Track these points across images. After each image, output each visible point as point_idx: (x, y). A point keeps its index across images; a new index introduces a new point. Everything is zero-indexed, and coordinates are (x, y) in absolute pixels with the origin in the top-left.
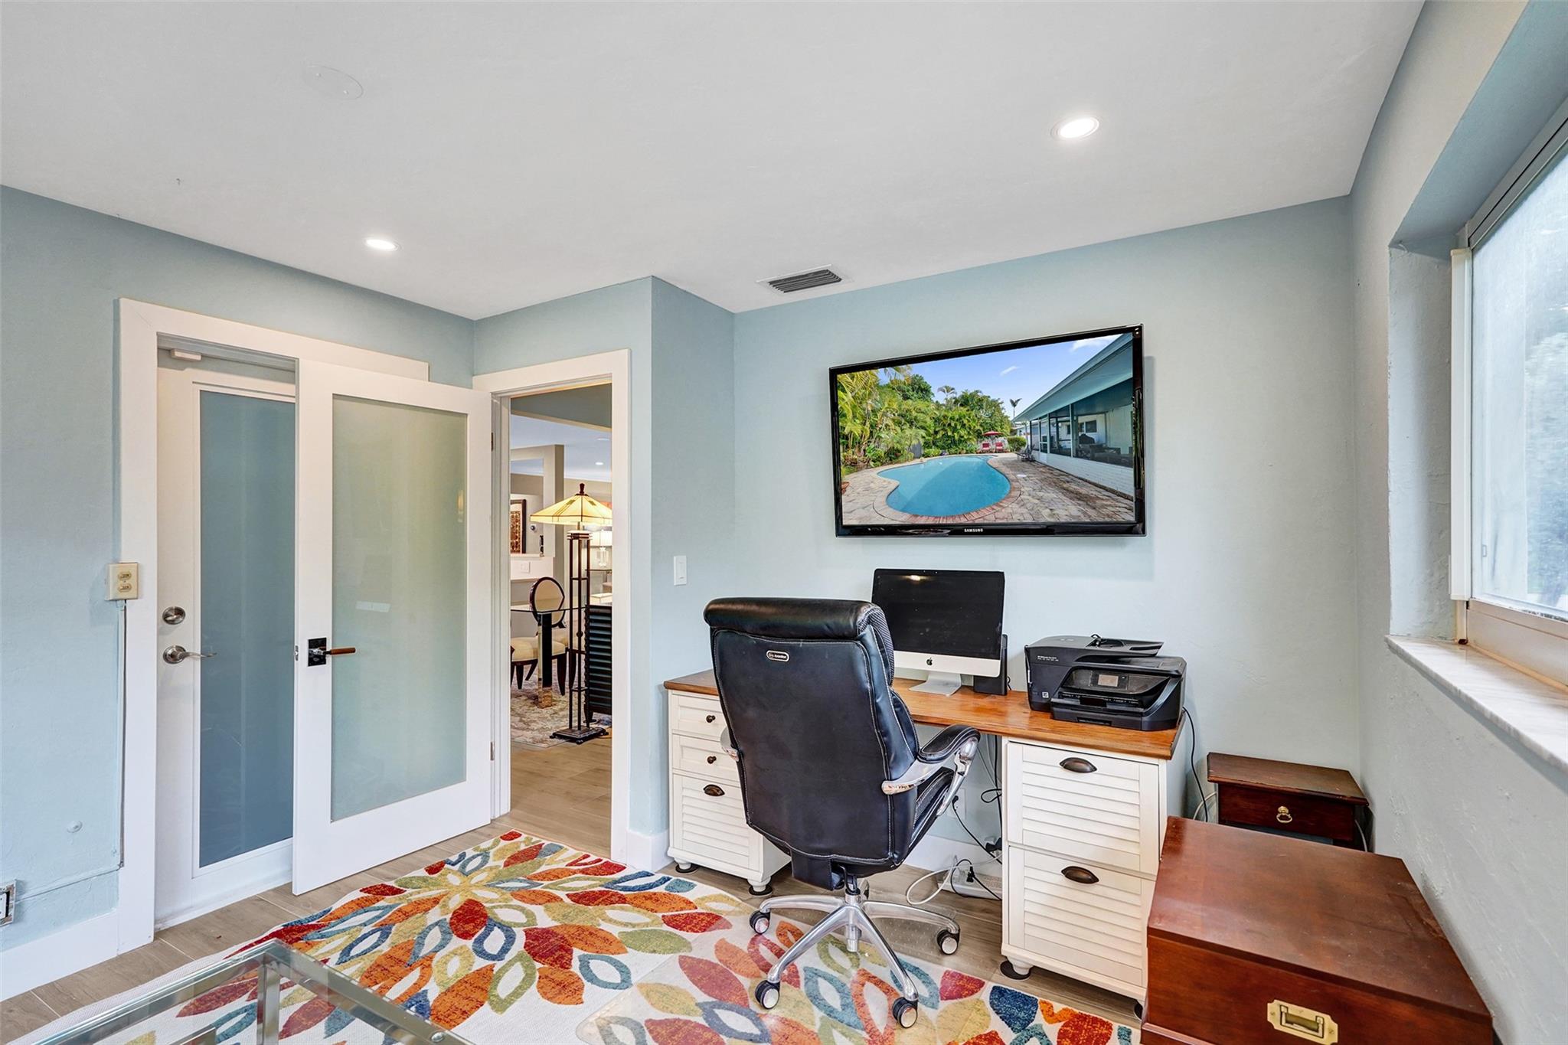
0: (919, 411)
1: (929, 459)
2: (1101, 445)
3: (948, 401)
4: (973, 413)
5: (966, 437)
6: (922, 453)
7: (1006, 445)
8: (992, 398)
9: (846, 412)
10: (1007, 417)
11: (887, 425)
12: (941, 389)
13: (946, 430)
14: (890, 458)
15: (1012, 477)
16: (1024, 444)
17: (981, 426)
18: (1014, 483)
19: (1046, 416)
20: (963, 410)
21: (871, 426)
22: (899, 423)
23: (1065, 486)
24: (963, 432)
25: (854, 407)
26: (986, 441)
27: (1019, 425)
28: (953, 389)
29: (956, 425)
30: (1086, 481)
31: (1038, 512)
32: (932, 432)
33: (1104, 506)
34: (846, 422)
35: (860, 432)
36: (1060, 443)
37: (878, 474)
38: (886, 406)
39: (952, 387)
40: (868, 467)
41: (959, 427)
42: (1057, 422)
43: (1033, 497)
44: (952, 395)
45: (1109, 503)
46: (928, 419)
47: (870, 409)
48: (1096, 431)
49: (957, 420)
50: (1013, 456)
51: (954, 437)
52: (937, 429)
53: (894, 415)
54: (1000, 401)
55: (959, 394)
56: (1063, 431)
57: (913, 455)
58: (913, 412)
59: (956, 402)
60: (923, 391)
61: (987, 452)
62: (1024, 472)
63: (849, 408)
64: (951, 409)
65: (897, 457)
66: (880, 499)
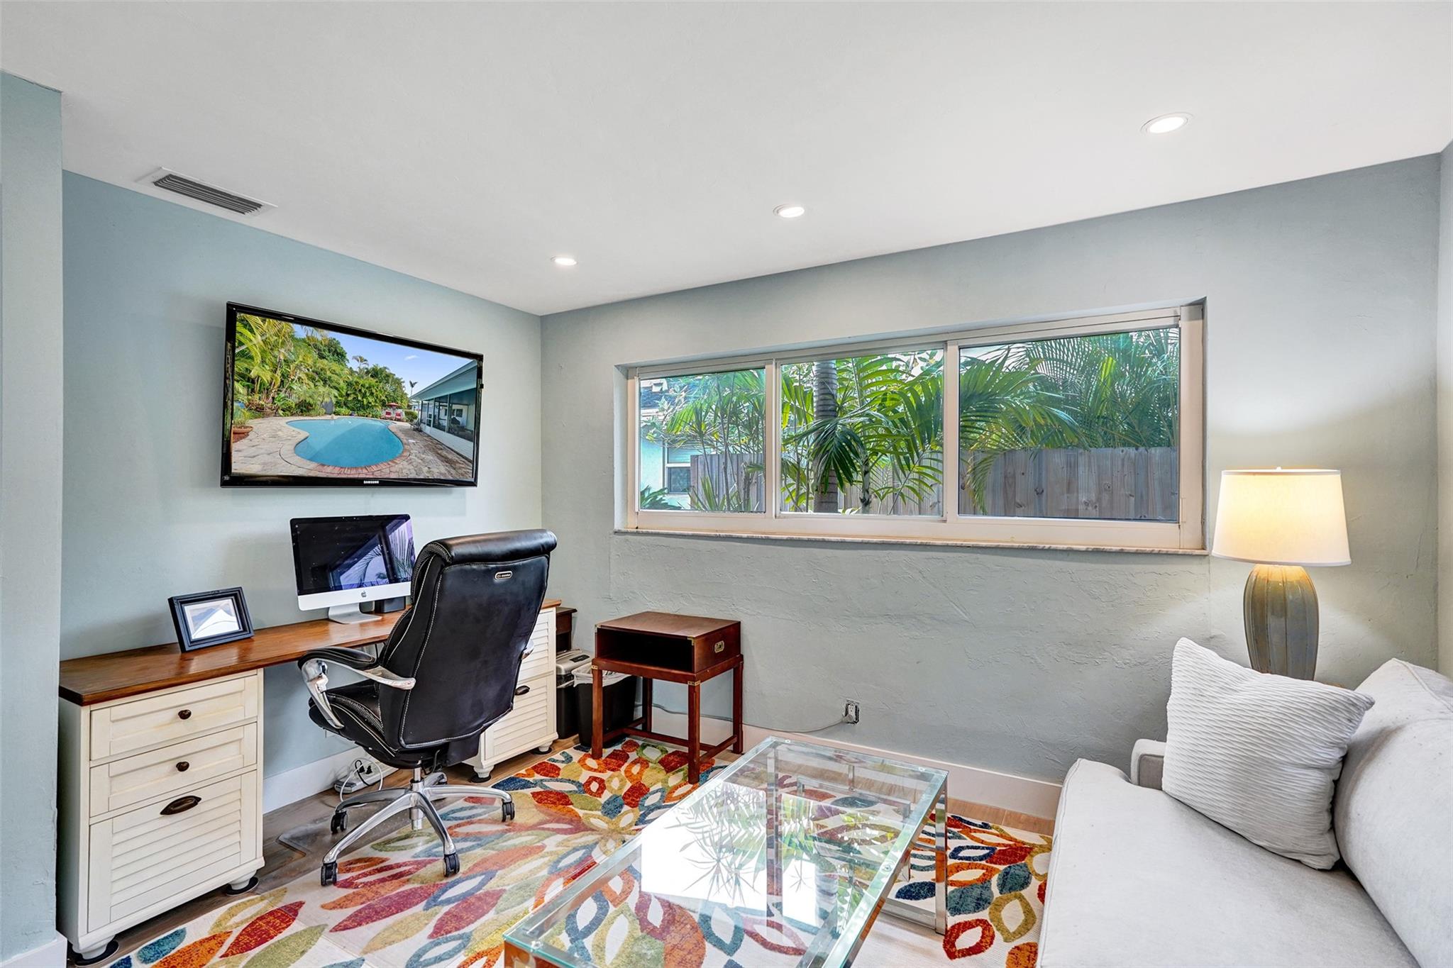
0: (333, 372)
1: (339, 416)
2: (463, 427)
3: (361, 370)
4: (381, 385)
5: (373, 404)
6: (334, 410)
7: (404, 416)
8: (396, 376)
9: (253, 354)
10: (406, 394)
11: (299, 378)
12: (355, 358)
13: (357, 395)
14: (302, 410)
15: (405, 441)
16: (416, 417)
17: (386, 397)
18: (406, 446)
19: (432, 399)
20: (373, 381)
21: (283, 375)
22: (313, 379)
23: (439, 452)
24: (371, 399)
25: (263, 352)
26: (389, 410)
27: (414, 402)
28: (365, 360)
29: (365, 392)
30: (452, 450)
31: (420, 469)
32: (344, 393)
33: (460, 468)
34: (253, 365)
35: (269, 379)
36: (440, 421)
37: (287, 423)
38: (301, 359)
39: (365, 358)
40: (276, 415)
41: (368, 394)
42: (440, 406)
43: (418, 458)
44: (364, 365)
45: (463, 466)
46: (341, 382)
47: (282, 358)
48: (461, 416)
49: (367, 388)
50: (407, 425)
51: (363, 402)
52: (349, 392)
53: (308, 370)
54: (402, 380)
55: (370, 367)
56: (442, 412)
57: (324, 411)
58: (328, 372)
59: (368, 372)
60: (340, 355)
61: (389, 418)
62: (414, 439)
63: (258, 351)
64: (362, 377)
65: (309, 410)
66: (288, 448)
